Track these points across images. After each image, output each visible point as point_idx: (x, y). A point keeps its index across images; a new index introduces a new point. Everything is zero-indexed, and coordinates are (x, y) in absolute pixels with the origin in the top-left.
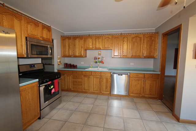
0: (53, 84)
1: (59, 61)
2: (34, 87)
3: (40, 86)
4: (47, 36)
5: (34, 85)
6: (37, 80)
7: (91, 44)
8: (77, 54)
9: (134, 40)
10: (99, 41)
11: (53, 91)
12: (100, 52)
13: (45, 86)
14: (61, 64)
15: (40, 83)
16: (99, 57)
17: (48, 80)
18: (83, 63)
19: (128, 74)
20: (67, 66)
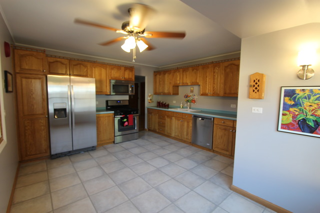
0: (127, 118)
1: (149, 98)
2: (110, 116)
3: (114, 117)
4: (129, 76)
5: (109, 115)
6: (113, 112)
7: (178, 79)
8: (166, 91)
9: (228, 70)
10: (186, 75)
11: (126, 123)
12: (192, 89)
13: (121, 118)
14: (153, 102)
15: (115, 114)
16: (191, 94)
17: (122, 114)
18: (174, 102)
19: (211, 119)
20: (160, 104)
